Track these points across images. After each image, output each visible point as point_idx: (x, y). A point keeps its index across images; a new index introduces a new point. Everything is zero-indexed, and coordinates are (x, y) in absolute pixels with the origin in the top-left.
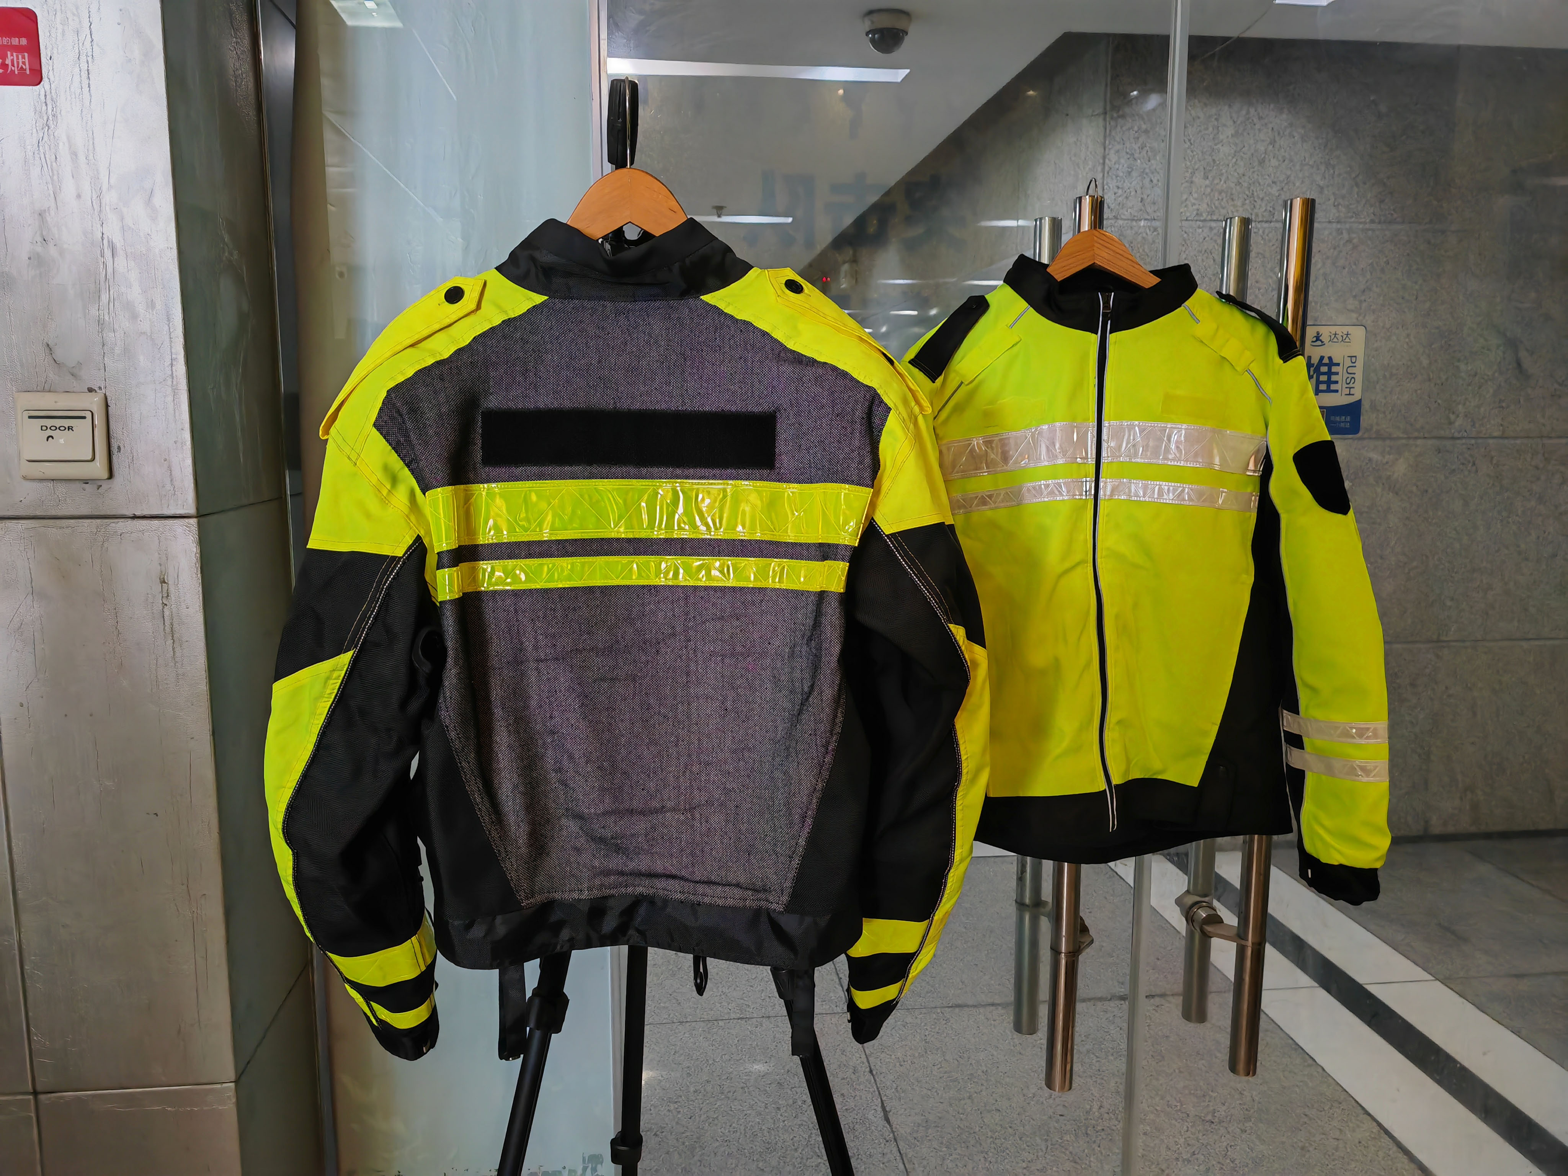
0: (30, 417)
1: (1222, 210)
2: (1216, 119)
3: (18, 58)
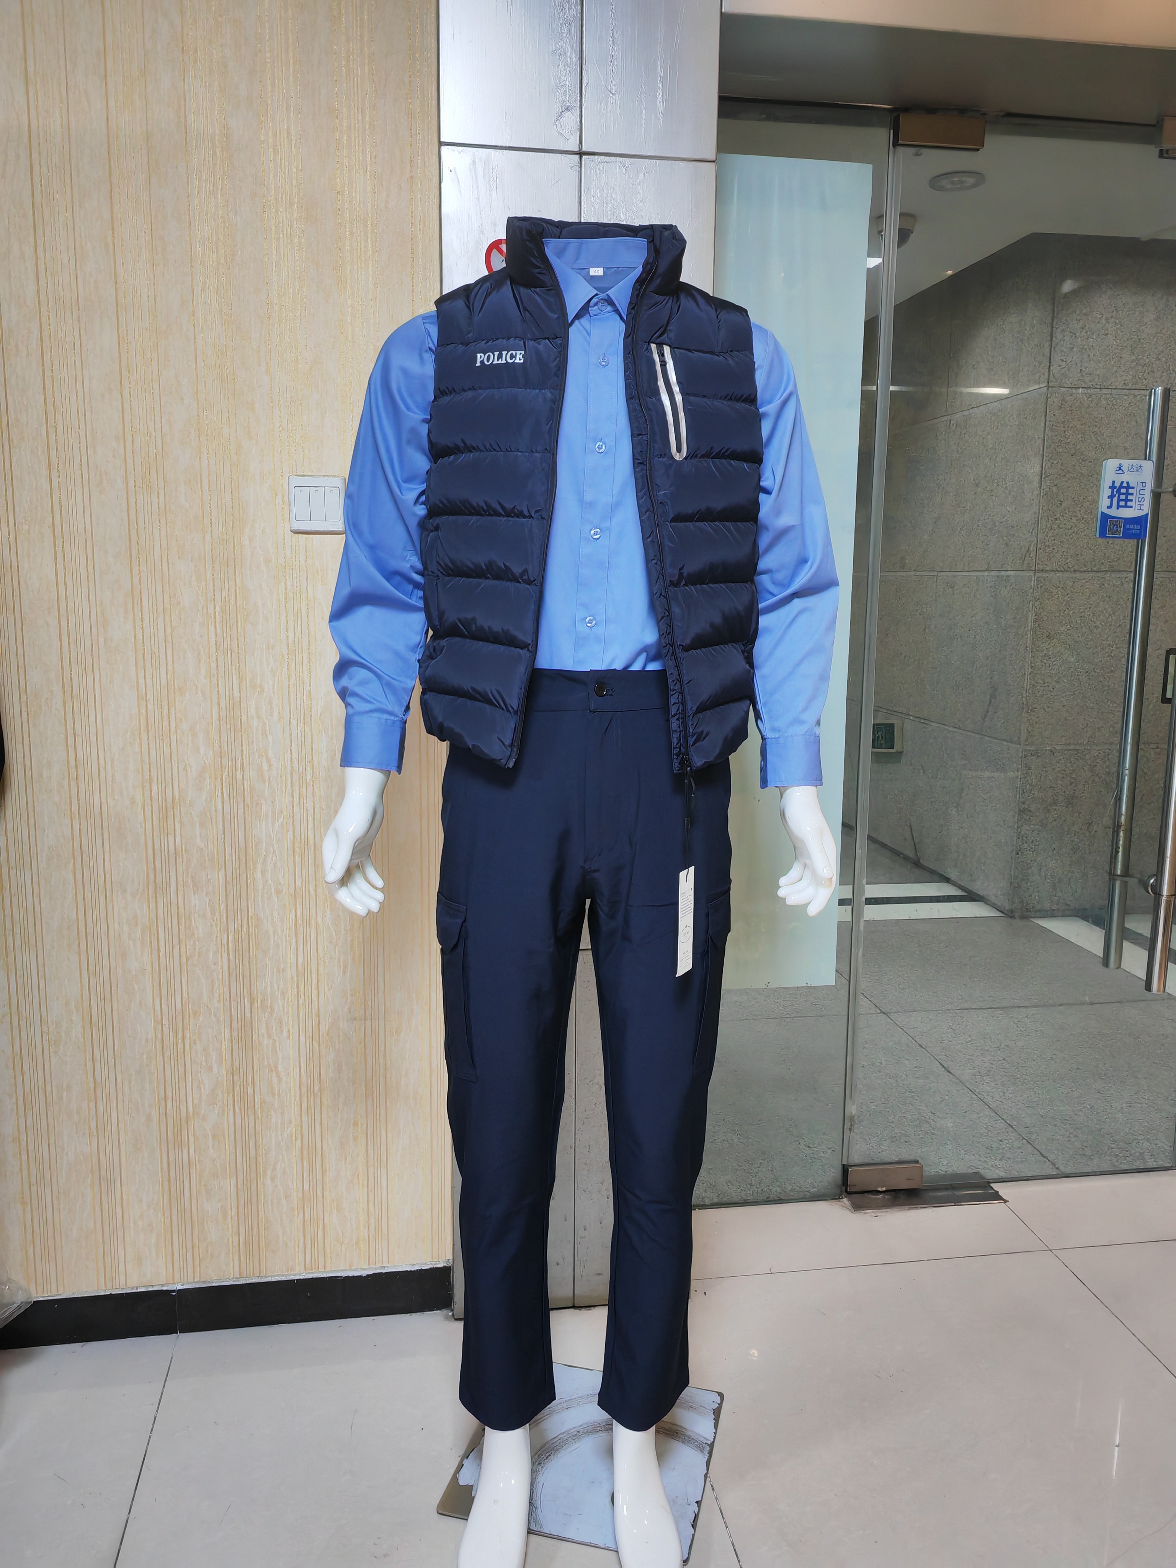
1: (1144, 380)
2: (1142, 306)
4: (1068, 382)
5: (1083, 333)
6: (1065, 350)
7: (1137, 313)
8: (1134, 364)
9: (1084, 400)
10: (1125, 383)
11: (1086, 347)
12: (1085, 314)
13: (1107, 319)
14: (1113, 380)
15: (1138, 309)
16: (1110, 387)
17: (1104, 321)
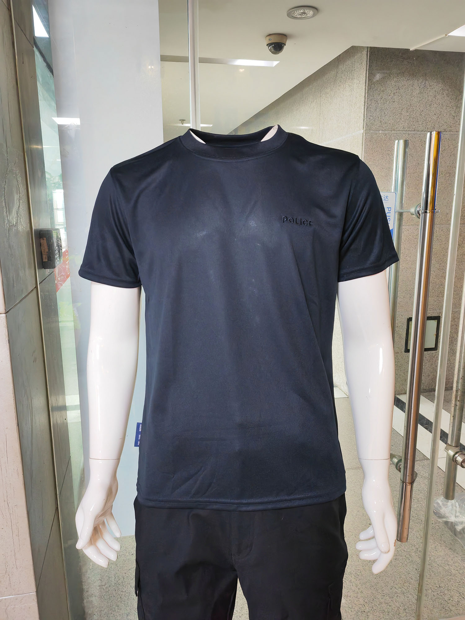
2: (412, 86)
4: (374, 127)
5: (382, 101)
6: (372, 110)
7: (410, 90)
8: (408, 117)
9: (382, 137)
10: (403, 128)
11: (383, 109)
12: (383, 91)
13: (394, 93)
14: (397, 126)
15: (410, 88)
16: (396, 130)
17: (392, 95)
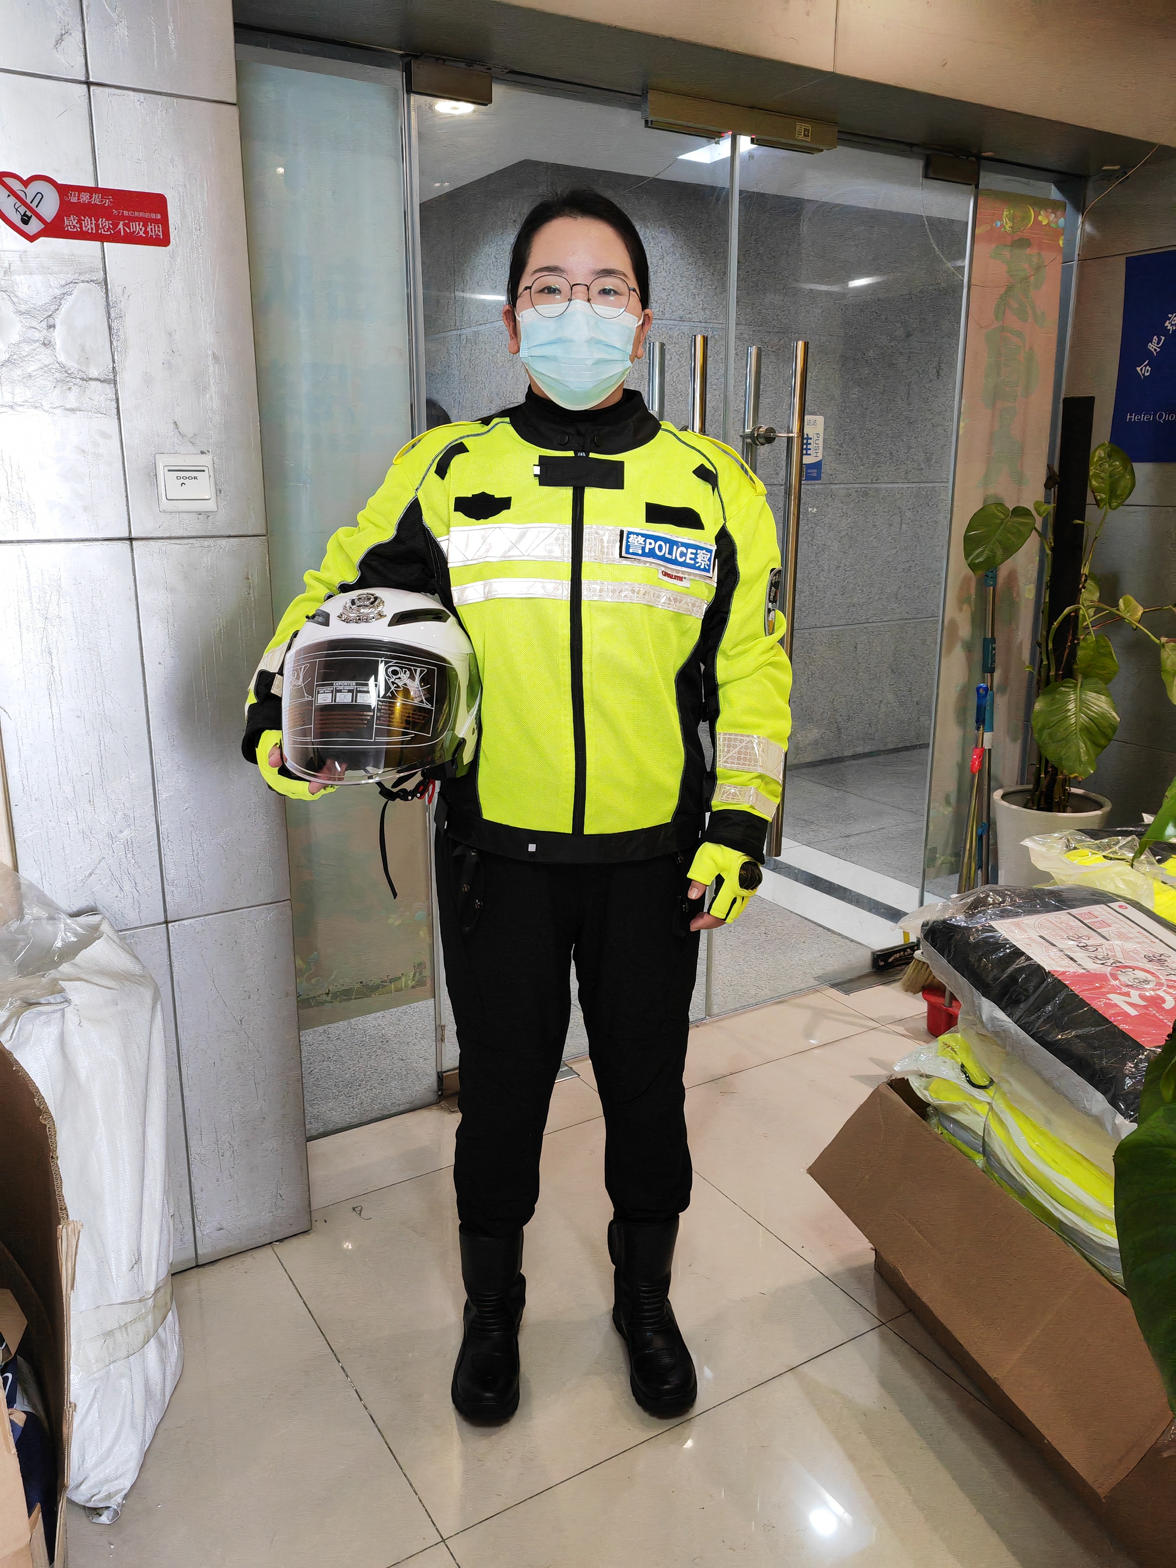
0: (169, 471)
3: (155, 228)
